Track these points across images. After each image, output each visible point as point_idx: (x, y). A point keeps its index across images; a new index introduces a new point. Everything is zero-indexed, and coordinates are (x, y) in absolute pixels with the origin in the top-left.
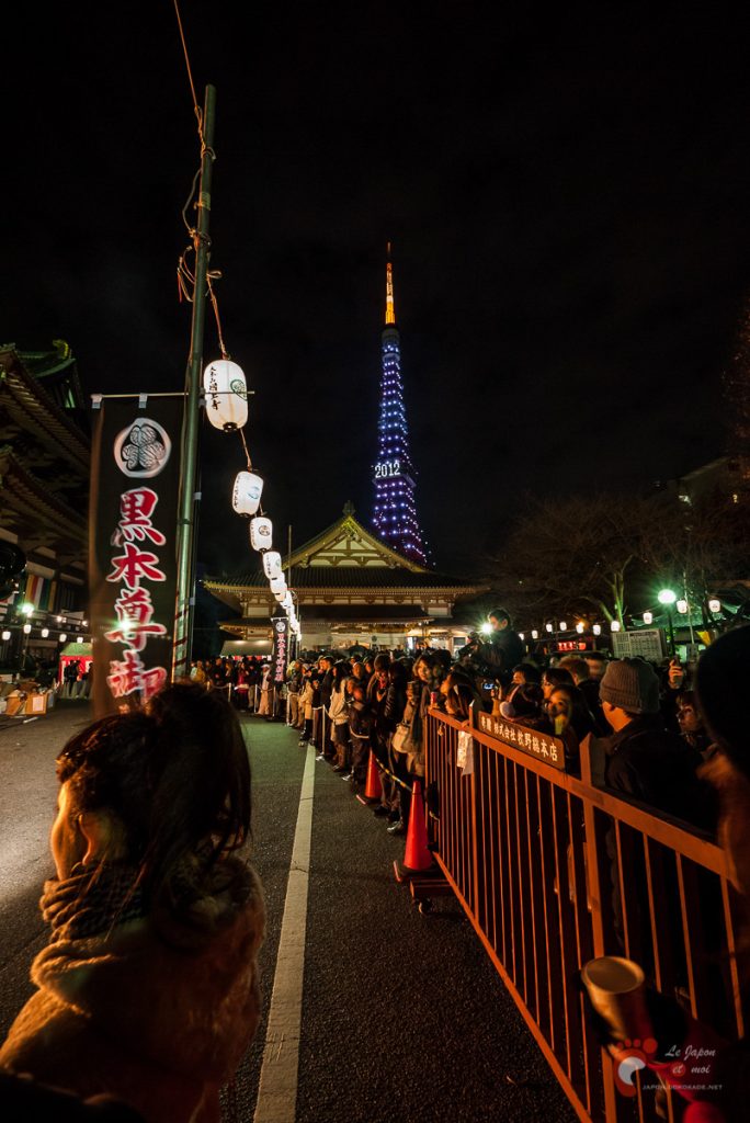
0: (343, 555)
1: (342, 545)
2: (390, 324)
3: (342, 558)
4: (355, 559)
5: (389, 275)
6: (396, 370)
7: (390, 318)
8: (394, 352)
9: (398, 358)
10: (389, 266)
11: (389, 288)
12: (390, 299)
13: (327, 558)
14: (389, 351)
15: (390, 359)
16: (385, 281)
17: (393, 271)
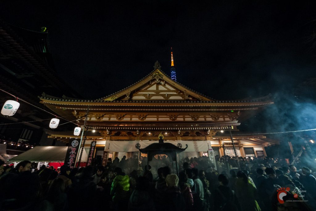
0: (154, 93)
1: (154, 88)
2: (173, 66)
3: (153, 95)
4: (162, 95)
5: (172, 55)
6: (175, 78)
7: (172, 65)
8: (174, 73)
9: (175, 74)
10: (172, 53)
11: (172, 58)
12: (172, 60)
13: (144, 95)
14: (173, 73)
15: (173, 75)
16: (171, 56)
17: (173, 54)
